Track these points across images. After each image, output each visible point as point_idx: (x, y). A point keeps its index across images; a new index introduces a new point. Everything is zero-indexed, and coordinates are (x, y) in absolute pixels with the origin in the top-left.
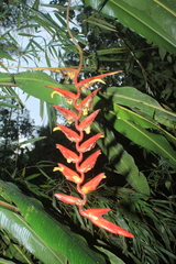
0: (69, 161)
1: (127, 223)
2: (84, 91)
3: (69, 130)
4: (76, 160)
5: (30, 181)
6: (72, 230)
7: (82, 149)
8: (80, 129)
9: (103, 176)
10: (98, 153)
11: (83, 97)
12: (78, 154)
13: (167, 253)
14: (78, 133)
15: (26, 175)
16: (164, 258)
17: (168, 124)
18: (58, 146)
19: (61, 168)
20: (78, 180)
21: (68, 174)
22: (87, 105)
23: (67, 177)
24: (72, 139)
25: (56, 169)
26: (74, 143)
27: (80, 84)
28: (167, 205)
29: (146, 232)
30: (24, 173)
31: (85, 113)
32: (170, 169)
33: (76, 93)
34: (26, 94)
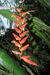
0: (17, 39)
1: (31, 58)
2: (23, 16)
3: (17, 29)
4: (19, 39)
5: (3, 44)
6: (15, 60)
7: (21, 36)
8: (21, 29)
9: (28, 45)
10: (27, 37)
11: (22, 18)
12: (20, 37)
13: (42, 66)
14: (20, 30)
15: (2, 42)
16: (41, 68)
17: (46, 30)
18: (13, 34)
19: (14, 42)
20: (20, 46)
21: (17, 44)
22: (24, 21)
23: (16, 45)
24: (18, 32)
25: (12, 42)
26: (19, 33)
27: (22, 14)
28: (43, 53)
29: (36, 61)
30: (1, 41)
31: (23, 24)
32: (45, 43)
33: (20, 16)
34: (3, 17)
